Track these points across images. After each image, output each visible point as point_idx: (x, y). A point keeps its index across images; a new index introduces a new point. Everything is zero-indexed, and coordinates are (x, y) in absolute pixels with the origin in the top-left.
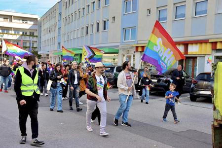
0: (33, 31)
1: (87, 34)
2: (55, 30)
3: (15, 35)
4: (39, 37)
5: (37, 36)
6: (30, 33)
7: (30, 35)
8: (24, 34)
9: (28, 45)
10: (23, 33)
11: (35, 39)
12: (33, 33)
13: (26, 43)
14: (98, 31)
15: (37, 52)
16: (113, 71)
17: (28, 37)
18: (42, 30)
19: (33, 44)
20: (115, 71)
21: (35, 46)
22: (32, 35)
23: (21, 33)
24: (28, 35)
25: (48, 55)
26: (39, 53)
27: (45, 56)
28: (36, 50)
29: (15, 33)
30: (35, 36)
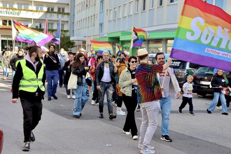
0: (63, 6)
1: (144, 9)
2: (95, 5)
3: (37, 11)
4: (72, 15)
5: (68, 14)
6: (59, 9)
7: (59, 12)
8: (50, 11)
9: (55, 27)
10: (48, 9)
11: (66, 18)
12: (63, 9)
13: (52, 24)
14: (161, 4)
15: (69, 38)
16: (184, 67)
17: (56, 15)
18: (76, 4)
19: (63, 25)
20: (187, 67)
21: (65, 29)
22: (61, 11)
23: (45, 9)
24: (55, 13)
25: (84, 42)
26: (72, 39)
27: (81, 43)
28: (67, 34)
29: (37, 8)
30: (65, 14)
